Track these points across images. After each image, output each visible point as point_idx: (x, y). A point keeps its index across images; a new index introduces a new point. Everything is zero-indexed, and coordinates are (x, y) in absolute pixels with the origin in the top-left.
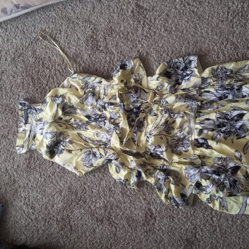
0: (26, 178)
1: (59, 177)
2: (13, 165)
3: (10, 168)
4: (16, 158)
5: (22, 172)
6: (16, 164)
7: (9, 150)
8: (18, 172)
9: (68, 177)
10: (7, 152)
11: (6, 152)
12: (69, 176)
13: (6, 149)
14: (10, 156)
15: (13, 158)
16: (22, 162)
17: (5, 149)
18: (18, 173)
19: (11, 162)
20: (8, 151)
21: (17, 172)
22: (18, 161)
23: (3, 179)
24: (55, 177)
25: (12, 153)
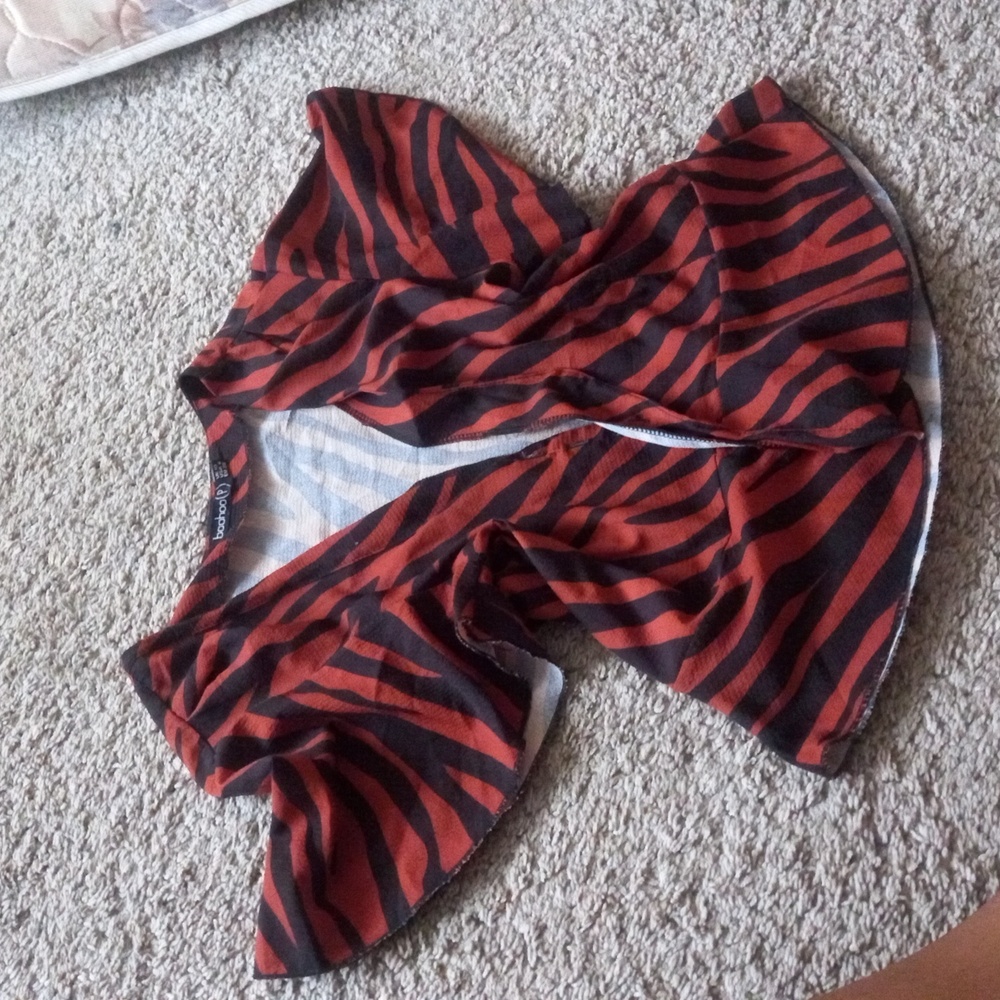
0: (217, 964)
1: (444, 978)
2: (157, 864)
3: (141, 883)
4: (189, 820)
5: (204, 918)
6: (181, 862)
7: (161, 766)
8: (182, 917)
9: (513, 986)
10: (149, 775)
11: (144, 778)
12: (519, 980)
13: (148, 760)
14: (158, 807)
15: (175, 821)
16: (217, 853)
17: (139, 760)
18: (181, 928)
19: (155, 849)
20: (155, 772)
21: (176, 919)
22: (195, 842)
23: (79, 957)
24: (418, 978)
25: (173, 782)
